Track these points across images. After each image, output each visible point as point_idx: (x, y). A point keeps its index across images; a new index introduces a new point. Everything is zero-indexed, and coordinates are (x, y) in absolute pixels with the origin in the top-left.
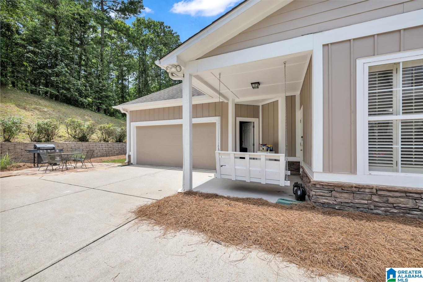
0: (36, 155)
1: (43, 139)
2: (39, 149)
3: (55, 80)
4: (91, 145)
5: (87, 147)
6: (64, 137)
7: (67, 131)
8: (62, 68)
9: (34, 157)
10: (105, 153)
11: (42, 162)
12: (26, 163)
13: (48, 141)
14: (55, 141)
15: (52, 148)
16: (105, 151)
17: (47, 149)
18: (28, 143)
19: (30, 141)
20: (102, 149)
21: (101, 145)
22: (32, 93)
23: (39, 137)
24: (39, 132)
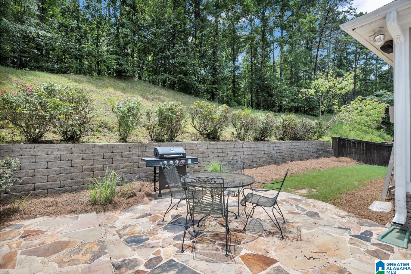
0: (158, 171)
1: (166, 137)
2: (162, 158)
3: (173, 62)
4: (228, 146)
5: (224, 151)
6: (188, 132)
7: (193, 123)
8: (179, 46)
9: (155, 173)
10: (247, 160)
11: (167, 186)
12: (143, 181)
13: (171, 139)
14: (181, 140)
15: (182, 155)
16: (247, 157)
17: (174, 159)
18: (147, 145)
19: (150, 139)
20: (242, 154)
21: (241, 146)
22: (153, 84)
23: (161, 132)
24: (161, 123)
